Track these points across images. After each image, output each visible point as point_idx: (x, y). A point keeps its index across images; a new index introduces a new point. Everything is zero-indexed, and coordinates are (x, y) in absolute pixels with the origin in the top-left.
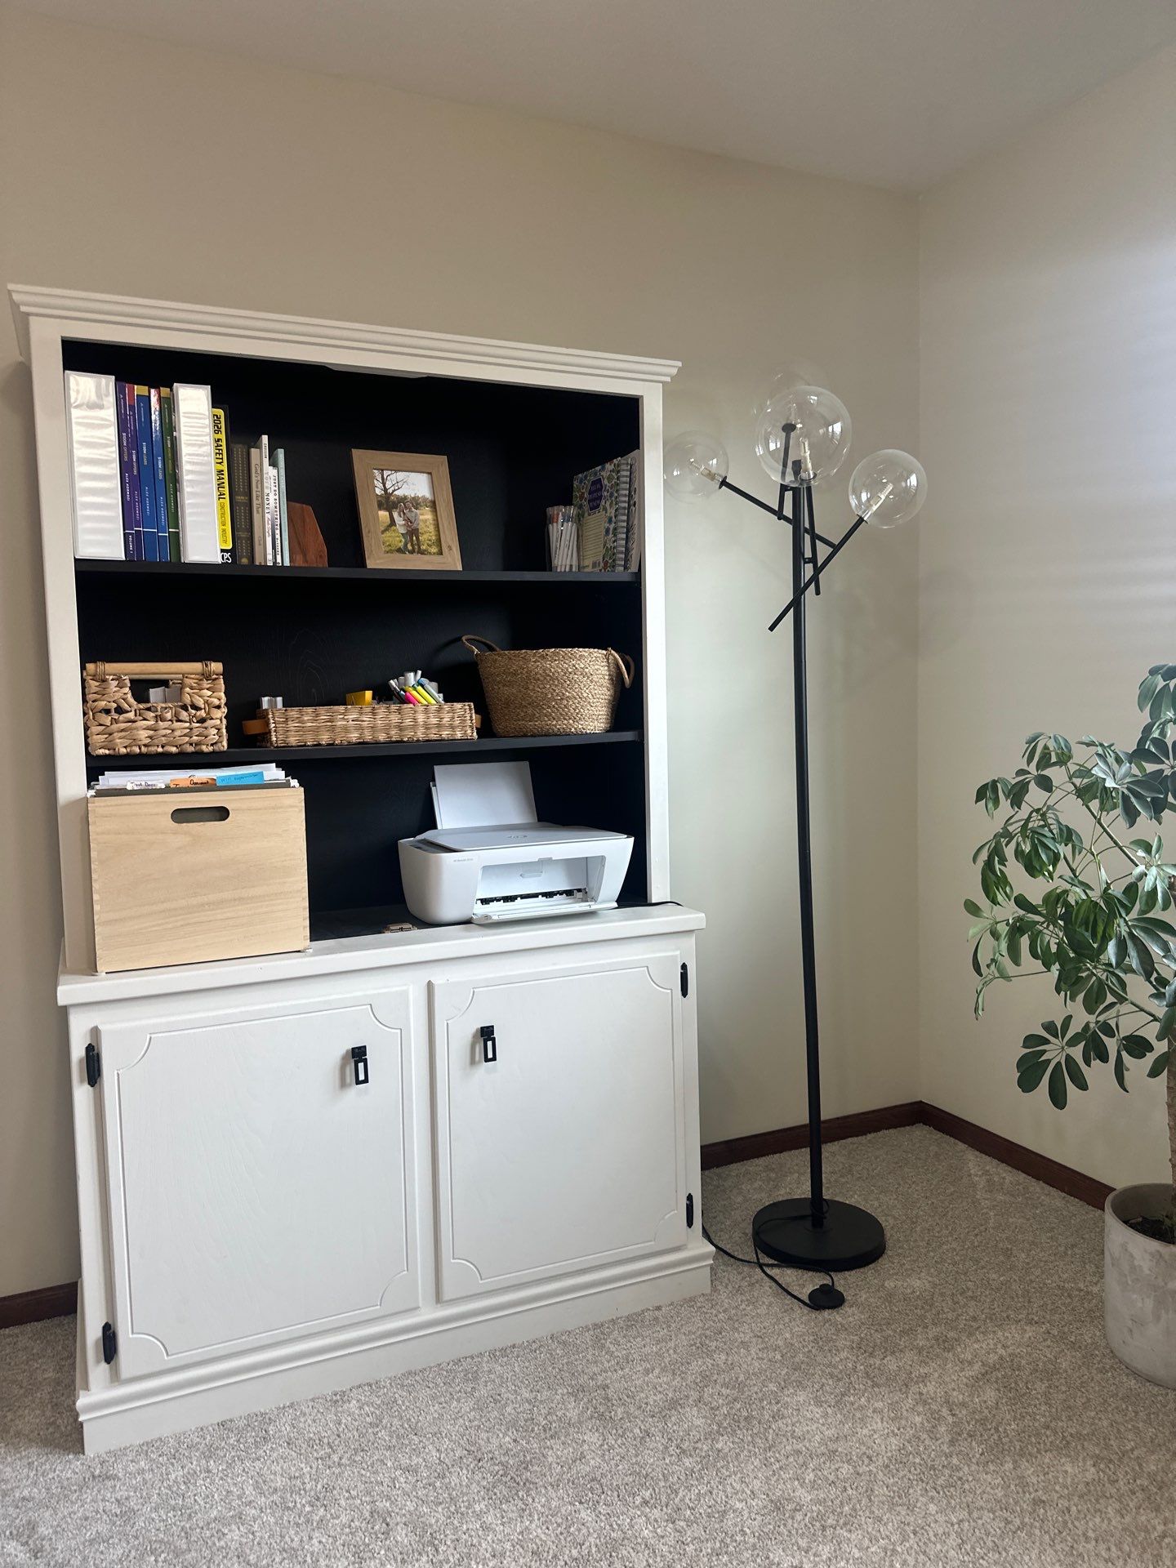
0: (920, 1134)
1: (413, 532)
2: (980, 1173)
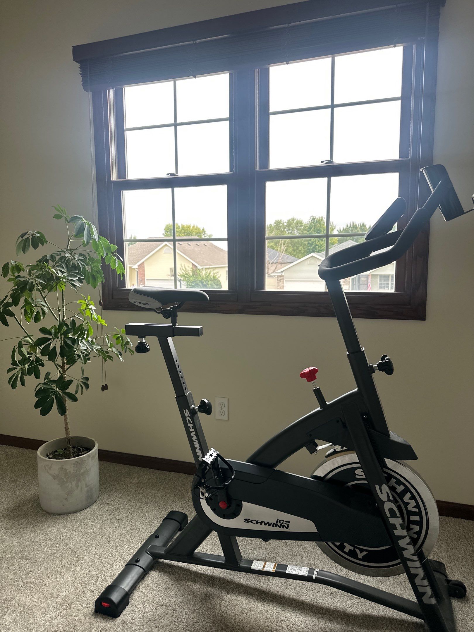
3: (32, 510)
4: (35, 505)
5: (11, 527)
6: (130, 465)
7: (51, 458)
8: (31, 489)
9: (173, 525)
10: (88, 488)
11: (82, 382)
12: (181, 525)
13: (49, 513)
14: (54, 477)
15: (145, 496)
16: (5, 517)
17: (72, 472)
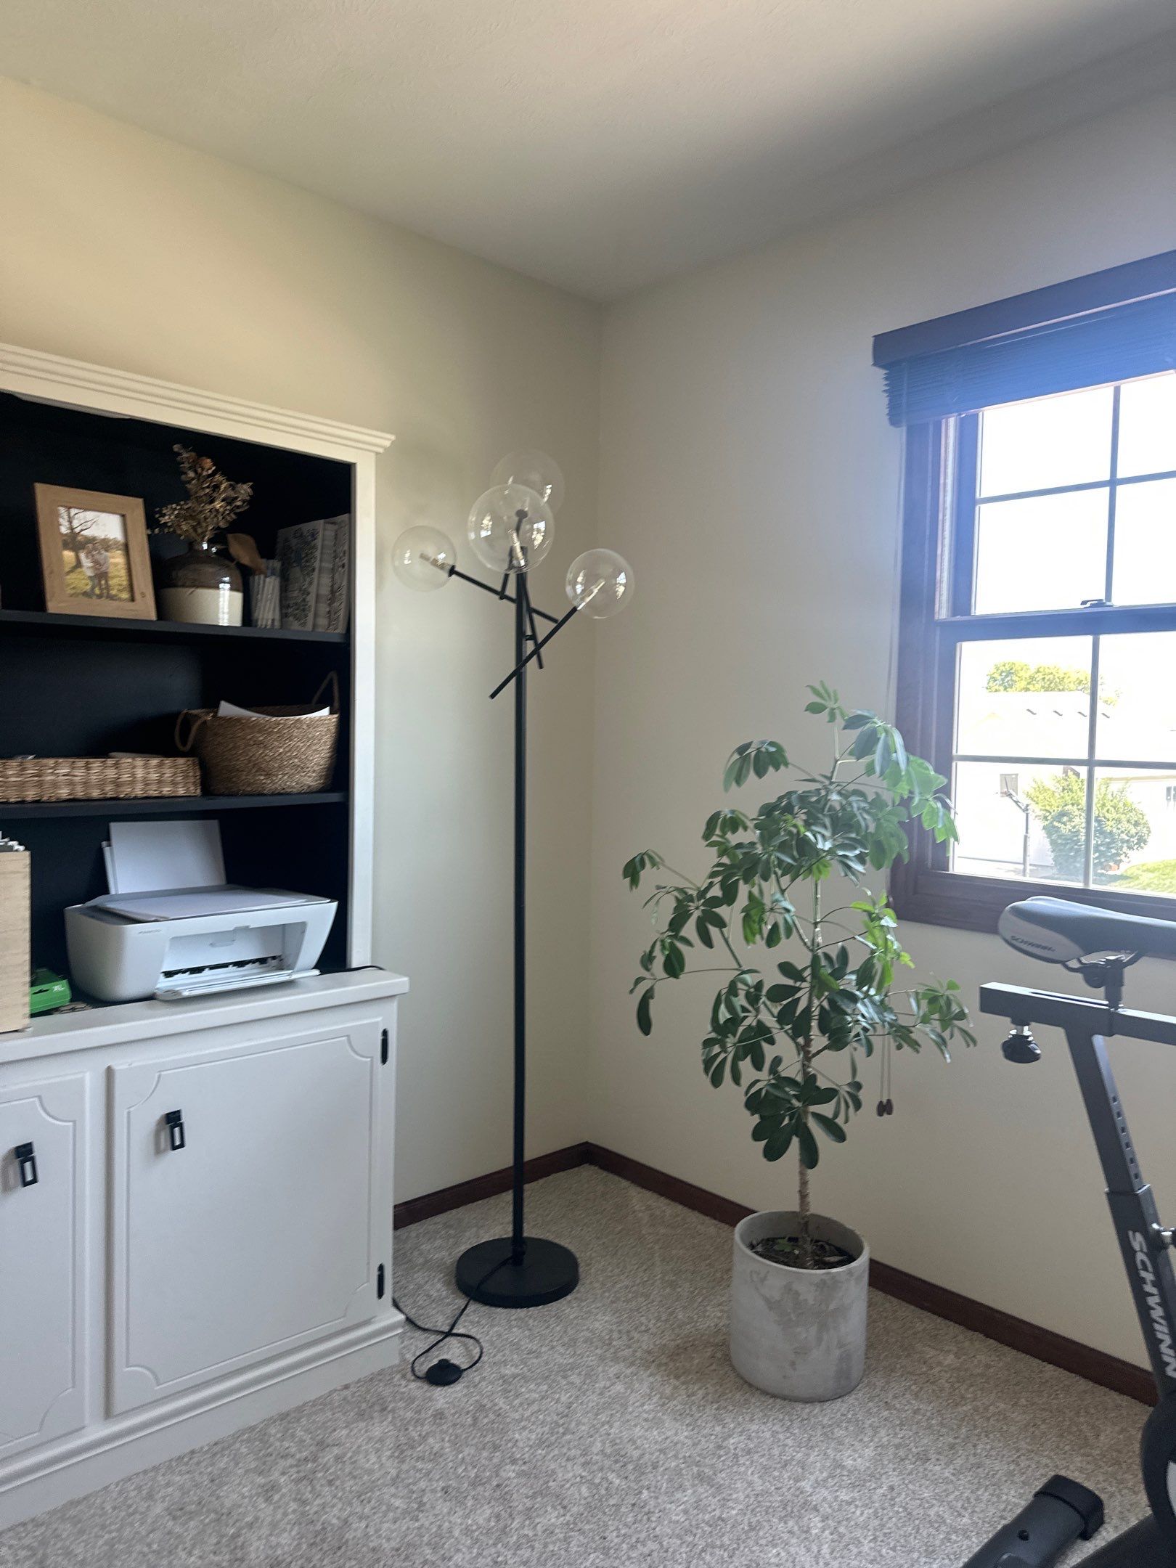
0: (588, 1174)
1: (101, 575)
2: (643, 1208)
3: (714, 1367)
4: (719, 1355)
5: (672, 1394)
6: (934, 1313)
7: (761, 1255)
8: (707, 1314)
9: (1064, 1517)
10: (842, 1350)
11: (848, 1092)
12: (1086, 1523)
13: (750, 1385)
14: (771, 1304)
15: (981, 1410)
16: (659, 1365)
17: (811, 1302)
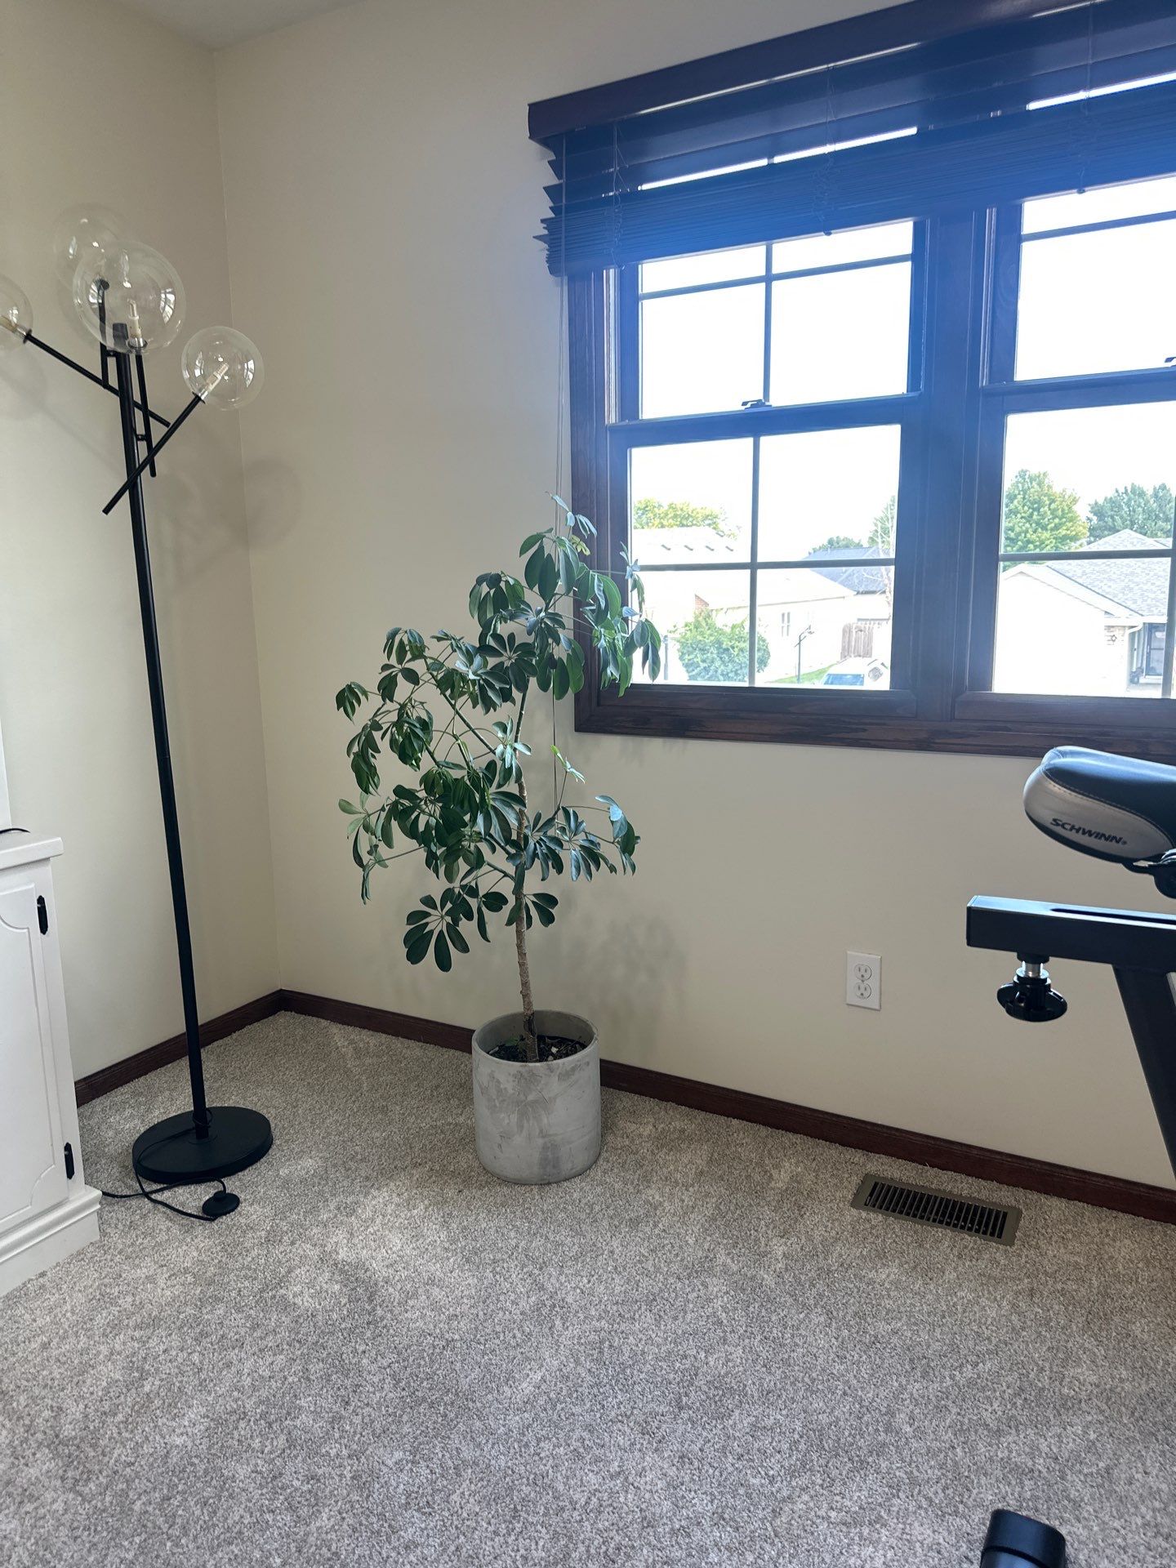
0: (284, 1020)
2: (346, 1044)
